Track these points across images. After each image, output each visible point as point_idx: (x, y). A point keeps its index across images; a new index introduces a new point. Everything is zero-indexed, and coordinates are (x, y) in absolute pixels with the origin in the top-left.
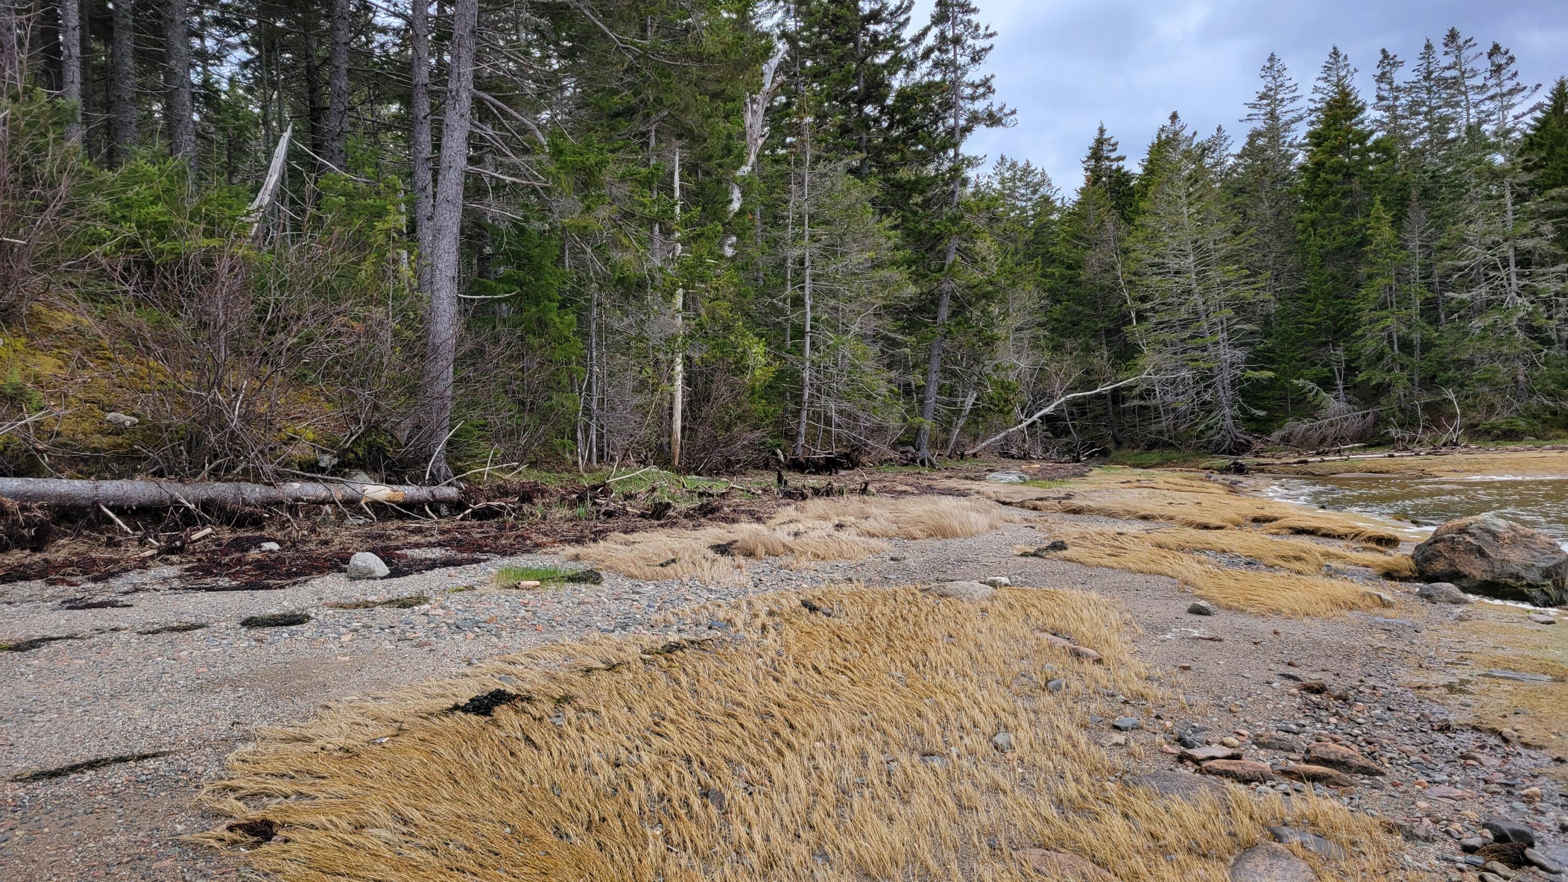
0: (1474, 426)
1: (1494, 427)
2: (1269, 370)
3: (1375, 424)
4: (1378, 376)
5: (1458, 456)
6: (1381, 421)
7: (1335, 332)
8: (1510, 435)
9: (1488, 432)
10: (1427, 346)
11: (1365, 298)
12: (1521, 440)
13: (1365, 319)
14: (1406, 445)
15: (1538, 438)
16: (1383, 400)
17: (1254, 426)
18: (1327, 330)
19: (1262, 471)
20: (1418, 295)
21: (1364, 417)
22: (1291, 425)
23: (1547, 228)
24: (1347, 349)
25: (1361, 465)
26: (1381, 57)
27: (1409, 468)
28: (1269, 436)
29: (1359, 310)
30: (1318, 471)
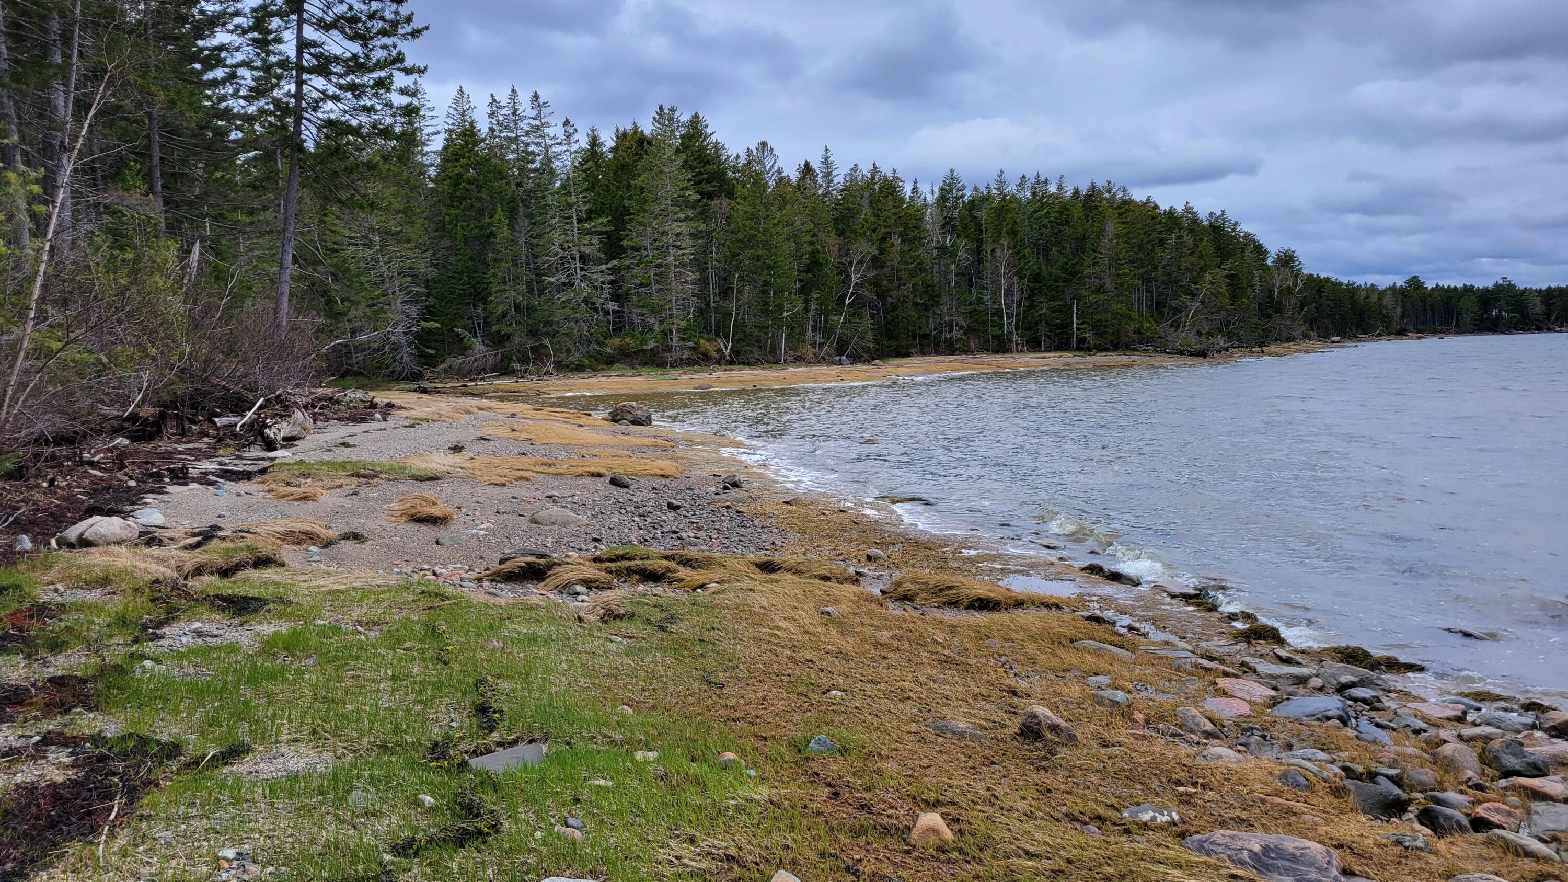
0: (559, 362)
1: (571, 363)
2: (436, 321)
3: (502, 360)
4: (505, 330)
5: (554, 381)
6: (507, 358)
7: (475, 296)
8: (579, 368)
9: (567, 366)
10: (531, 309)
11: (495, 275)
12: (584, 371)
13: (494, 289)
14: (524, 374)
15: (594, 370)
16: (507, 344)
17: (423, 360)
18: (470, 295)
19: (439, 392)
20: (526, 275)
21: (496, 355)
22: (450, 361)
23: (595, 241)
24: (484, 309)
25: (501, 387)
26: (490, 100)
27: (530, 389)
28: (435, 367)
29: (490, 283)
30: (476, 392)
